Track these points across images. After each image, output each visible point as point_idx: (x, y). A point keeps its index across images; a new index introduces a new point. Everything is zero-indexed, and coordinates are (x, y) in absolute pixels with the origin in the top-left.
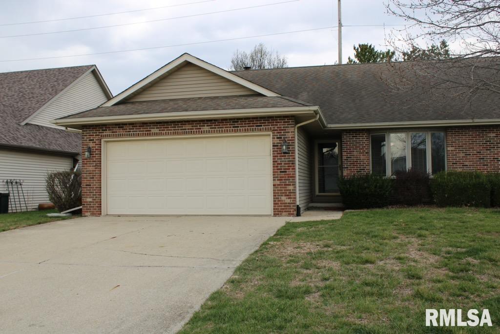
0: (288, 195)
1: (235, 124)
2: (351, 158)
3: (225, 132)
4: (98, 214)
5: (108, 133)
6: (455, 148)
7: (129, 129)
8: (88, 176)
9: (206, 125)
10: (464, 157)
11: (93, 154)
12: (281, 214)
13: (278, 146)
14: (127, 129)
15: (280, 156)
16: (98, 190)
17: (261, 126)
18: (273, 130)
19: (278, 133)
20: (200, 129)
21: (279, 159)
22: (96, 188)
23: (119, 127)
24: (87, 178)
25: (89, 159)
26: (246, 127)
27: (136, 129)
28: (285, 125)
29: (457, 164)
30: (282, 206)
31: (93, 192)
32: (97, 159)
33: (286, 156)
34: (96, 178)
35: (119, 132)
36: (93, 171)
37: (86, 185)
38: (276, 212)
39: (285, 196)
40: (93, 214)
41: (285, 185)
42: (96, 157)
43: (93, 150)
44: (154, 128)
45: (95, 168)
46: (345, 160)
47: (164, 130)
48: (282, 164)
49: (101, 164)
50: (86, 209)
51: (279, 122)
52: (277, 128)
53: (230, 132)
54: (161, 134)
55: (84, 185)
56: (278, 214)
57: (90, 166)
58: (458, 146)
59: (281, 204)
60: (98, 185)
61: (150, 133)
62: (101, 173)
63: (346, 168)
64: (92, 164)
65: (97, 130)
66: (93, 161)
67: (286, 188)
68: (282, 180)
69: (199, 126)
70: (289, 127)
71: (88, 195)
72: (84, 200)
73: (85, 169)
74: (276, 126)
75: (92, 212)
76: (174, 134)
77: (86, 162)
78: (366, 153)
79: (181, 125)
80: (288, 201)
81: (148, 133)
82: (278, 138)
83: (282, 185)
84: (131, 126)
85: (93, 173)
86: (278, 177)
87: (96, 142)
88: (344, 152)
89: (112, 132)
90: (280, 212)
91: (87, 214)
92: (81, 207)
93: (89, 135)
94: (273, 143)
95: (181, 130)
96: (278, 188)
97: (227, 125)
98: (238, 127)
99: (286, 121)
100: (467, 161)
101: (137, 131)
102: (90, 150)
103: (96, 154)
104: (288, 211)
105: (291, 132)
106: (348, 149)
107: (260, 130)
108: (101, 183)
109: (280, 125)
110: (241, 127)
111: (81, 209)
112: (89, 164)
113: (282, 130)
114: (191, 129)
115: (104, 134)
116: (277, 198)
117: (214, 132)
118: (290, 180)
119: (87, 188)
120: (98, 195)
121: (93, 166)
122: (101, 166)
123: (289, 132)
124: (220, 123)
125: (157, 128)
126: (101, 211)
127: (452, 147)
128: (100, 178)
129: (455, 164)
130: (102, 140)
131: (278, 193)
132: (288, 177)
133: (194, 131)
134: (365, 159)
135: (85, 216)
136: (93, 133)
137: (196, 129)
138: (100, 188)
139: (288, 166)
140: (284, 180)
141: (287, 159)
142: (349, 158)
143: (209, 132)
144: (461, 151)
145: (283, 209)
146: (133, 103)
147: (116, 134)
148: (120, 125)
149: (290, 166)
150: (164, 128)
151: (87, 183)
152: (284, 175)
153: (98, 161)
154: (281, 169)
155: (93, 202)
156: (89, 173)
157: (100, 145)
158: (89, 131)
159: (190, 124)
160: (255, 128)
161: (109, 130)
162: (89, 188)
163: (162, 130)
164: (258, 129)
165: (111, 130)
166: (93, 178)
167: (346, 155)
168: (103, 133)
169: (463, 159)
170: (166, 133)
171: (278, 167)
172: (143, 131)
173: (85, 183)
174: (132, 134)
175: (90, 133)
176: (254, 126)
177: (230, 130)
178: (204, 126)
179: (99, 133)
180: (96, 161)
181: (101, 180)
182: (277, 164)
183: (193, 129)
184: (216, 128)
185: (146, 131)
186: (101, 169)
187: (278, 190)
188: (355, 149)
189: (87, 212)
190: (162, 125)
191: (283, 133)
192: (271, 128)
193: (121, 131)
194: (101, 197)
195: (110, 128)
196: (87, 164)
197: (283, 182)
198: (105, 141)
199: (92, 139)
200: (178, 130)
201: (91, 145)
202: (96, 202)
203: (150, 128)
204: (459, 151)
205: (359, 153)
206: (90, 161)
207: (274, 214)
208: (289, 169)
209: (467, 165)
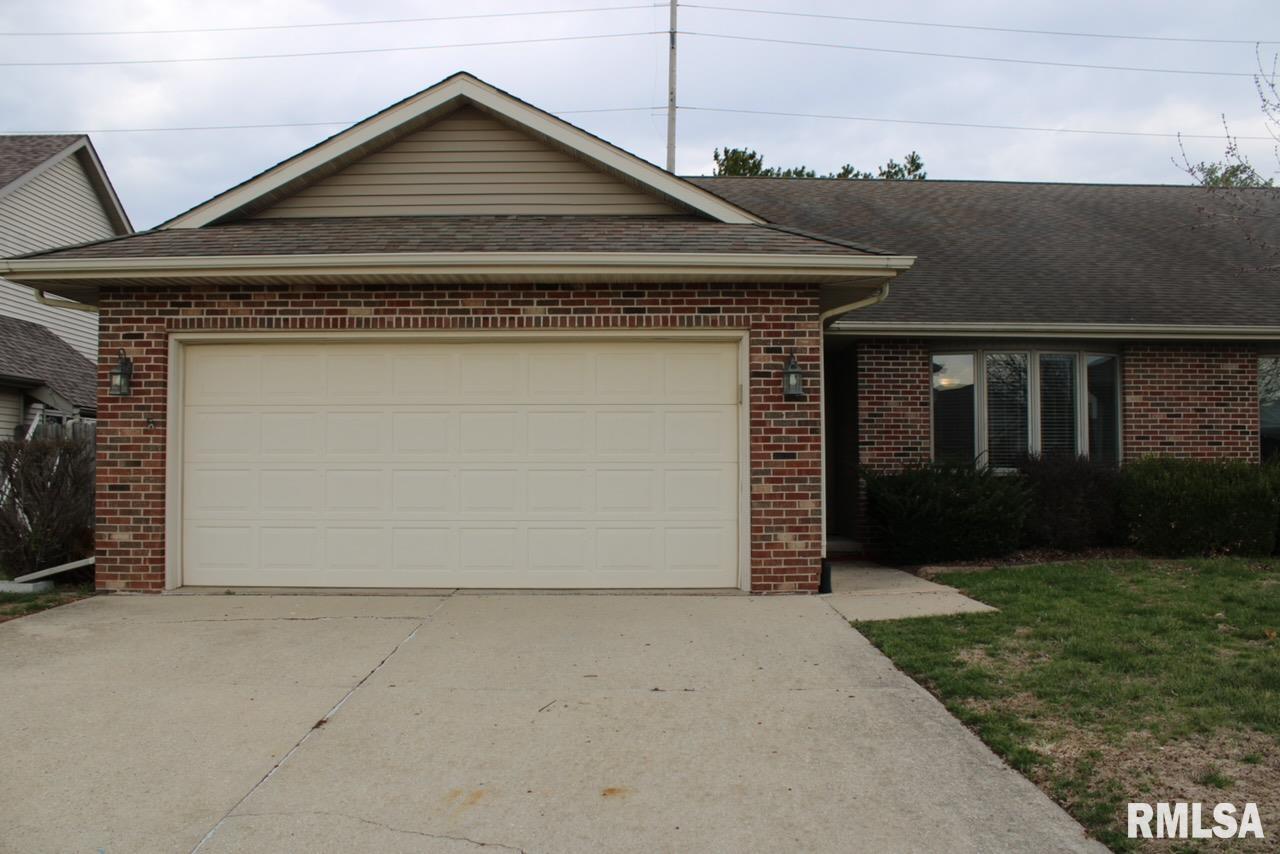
0: (798, 529)
1: (632, 303)
2: (881, 415)
3: (598, 324)
4: (155, 585)
5: (193, 313)
6: (1145, 399)
7: (269, 304)
8: (120, 456)
9: (535, 300)
10: (1166, 421)
11: (140, 384)
12: (776, 587)
13: (768, 375)
14: (262, 304)
15: (776, 407)
16: (154, 505)
17: (717, 310)
18: (756, 326)
19: (770, 334)
20: (517, 311)
21: (773, 415)
22: (147, 496)
23: (232, 297)
24: (115, 464)
25: (124, 400)
26: (667, 311)
27: (293, 304)
28: (792, 310)
29: (1148, 438)
30: (779, 562)
31: (137, 512)
32: (153, 400)
33: (793, 407)
34: (148, 464)
35: (232, 312)
36: (136, 440)
37: (112, 488)
38: (759, 579)
39: (791, 529)
40: (135, 585)
41: (789, 496)
42: (149, 392)
43: (141, 368)
44: (358, 304)
45: (146, 432)
46: (865, 421)
47: (393, 312)
48: (780, 431)
49: (164, 416)
50: (111, 569)
51: (772, 302)
52: (767, 318)
53: (615, 324)
54: (381, 324)
55: (103, 487)
56: (767, 587)
57: (128, 424)
58: (1152, 393)
59: (777, 554)
60: (155, 488)
61: (343, 320)
62: (164, 448)
63: (867, 443)
64: (135, 416)
65: (157, 304)
66: (137, 408)
67: (793, 505)
68: (780, 481)
69: (514, 303)
70: (803, 318)
71: (118, 521)
72: (101, 537)
73: (109, 432)
74: (763, 315)
75: (133, 577)
76: (427, 324)
77: (114, 408)
78: (922, 404)
79: (451, 296)
80: (798, 546)
81: (335, 320)
82: (768, 350)
83: (781, 496)
84: (277, 294)
85: (138, 448)
86: (767, 472)
87: (149, 344)
88: (864, 398)
89: (209, 313)
90: (774, 579)
91: (111, 585)
92: (91, 560)
93: (125, 321)
94: (752, 367)
95: (451, 312)
96: (768, 504)
97: (607, 303)
98: (642, 311)
99: (795, 298)
100: (1172, 433)
101: (296, 312)
102: (126, 368)
103: (147, 384)
104: (797, 578)
105: (811, 334)
106: (876, 392)
107: (714, 323)
108: (163, 480)
109: (775, 310)
110: (651, 311)
111: (91, 568)
112: (124, 416)
113: (784, 326)
114: (485, 311)
115: (180, 317)
116: (763, 538)
117: (563, 324)
118: (805, 480)
119: (114, 496)
120: (154, 520)
121: (137, 424)
122: (164, 424)
123: (803, 334)
124: (583, 295)
125: (367, 304)
126: (163, 576)
127: (1136, 393)
128: (163, 464)
129: (1143, 438)
130: (172, 339)
131: (769, 521)
132: (800, 472)
133: (494, 319)
134: (919, 421)
135: (107, 592)
136: (138, 312)
137: (501, 311)
138: (163, 496)
139: (800, 439)
140: (788, 480)
141: (796, 415)
142: (875, 415)
143: (546, 324)
144: (1158, 405)
145: (784, 571)
146: (276, 222)
147: (223, 320)
148: (239, 290)
149: (808, 439)
150: (391, 304)
151: (115, 479)
152: (788, 464)
153: (156, 408)
154: (780, 447)
155: (138, 545)
156: (123, 448)
157: (165, 352)
158: (126, 305)
159: (482, 296)
160: (698, 318)
161: (197, 305)
162: (123, 496)
163: (386, 312)
164: (706, 319)
165: (204, 305)
166: (138, 464)
167: (869, 409)
168: (177, 313)
169: (1163, 427)
170: (398, 320)
171: (767, 439)
172: (319, 312)
173: (107, 480)
174: (278, 320)
175: (130, 312)
176: (692, 310)
177: (615, 319)
178: (531, 303)
179: (161, 313)
180: (148, 408)
181: (163, 472)
182: (766, 431)
183: (492, 312)
184: (568, 311)
185: (330, 312)
186: (164, 432)
187: (768, 513)
188: (892, 393)
189: (115, 577)
190: (387, 296)
191: (787, 334)
192: (747, 318)
193: (242, 311)
194: (163, 529)
195: (201, 297)
196: (115, 416)
197: (783, 488)
198: (181, 342)
199: (135, 332)
200: (442, 312)
201: (132, 351)
202: (147, 545)
203: (342, 304)
204: (1152, 405)
205: (904, 404)
206: (129, 408)
207: (754, 587)
208: (803, 448)
209: (1172, 444)
